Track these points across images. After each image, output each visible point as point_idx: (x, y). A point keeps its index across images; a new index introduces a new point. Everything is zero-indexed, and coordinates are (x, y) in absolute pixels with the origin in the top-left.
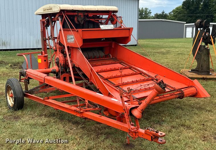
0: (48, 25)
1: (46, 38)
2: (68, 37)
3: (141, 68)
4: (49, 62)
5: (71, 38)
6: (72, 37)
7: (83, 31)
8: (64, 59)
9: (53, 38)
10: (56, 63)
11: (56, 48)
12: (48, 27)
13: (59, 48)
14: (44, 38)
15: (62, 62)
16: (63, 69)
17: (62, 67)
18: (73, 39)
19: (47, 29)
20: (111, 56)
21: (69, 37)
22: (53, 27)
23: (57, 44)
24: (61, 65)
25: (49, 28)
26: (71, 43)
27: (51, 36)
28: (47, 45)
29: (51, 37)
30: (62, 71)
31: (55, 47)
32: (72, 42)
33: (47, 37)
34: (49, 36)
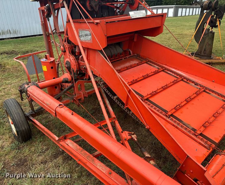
0: (49, 16)
1: (48, 33)
2: (80, 32)
3: (176, 69)
4: (57, 63)
5: (86, 35)
6: (88, 33)
7: (107, 23)
8: (77, 64)
9: (59, 33)
10: (67, 68)
11: (64, 48)
12: (50, 17)
13: (69, 48)
14: (47, 32)
15: (74, 67)
16: (76, 76)
17: (76, 74)
18: (90, 37)
19: (49, 20)
20: (131, 52)
21: (83, 33)
22: (57, 17)
23: (65, 41)
24: (73, 71)
25: (51, 19)
26: (87, 43)
27: (55, 29)
28: (51, 42)
29: (55, 31)
30: (76, 78)
31: (63, 46)
32: (87, 41)
33: (50, 32)
34: (53, 30)
